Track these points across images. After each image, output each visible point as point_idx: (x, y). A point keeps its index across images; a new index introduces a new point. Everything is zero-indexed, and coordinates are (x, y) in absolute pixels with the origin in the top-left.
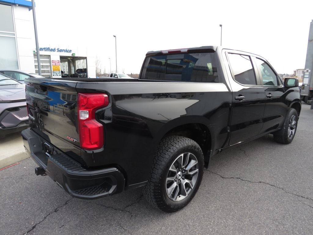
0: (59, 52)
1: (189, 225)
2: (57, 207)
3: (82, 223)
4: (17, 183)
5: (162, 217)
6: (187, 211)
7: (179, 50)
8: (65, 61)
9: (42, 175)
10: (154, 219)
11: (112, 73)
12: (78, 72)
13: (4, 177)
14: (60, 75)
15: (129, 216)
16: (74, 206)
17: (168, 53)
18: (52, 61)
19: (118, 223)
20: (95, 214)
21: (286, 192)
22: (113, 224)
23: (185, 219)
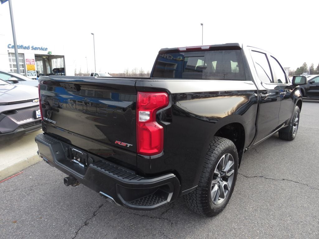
0: (33, 51)
1: (235, 229)
2: (86, 220)
3: (121, 236)
4: (28, 195)
5: (204, 222)
6: (226, 213)
7: (200, 47)
8: (39, 60)
9: (72, 186)
10: (196, 225)
11: (93, 72)
12: (55, 72)
13: (10, 189)
14: (36, 75)
15: (169, 224)
16: (105, 217)
17: (186, 50)
18: (26, 59)
19: (160, 232)
20: (132, 225)
21: (312, 188)
22: (156, 234)
23: (228, 222)
